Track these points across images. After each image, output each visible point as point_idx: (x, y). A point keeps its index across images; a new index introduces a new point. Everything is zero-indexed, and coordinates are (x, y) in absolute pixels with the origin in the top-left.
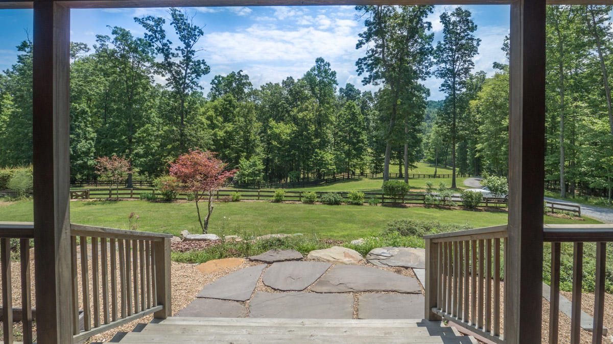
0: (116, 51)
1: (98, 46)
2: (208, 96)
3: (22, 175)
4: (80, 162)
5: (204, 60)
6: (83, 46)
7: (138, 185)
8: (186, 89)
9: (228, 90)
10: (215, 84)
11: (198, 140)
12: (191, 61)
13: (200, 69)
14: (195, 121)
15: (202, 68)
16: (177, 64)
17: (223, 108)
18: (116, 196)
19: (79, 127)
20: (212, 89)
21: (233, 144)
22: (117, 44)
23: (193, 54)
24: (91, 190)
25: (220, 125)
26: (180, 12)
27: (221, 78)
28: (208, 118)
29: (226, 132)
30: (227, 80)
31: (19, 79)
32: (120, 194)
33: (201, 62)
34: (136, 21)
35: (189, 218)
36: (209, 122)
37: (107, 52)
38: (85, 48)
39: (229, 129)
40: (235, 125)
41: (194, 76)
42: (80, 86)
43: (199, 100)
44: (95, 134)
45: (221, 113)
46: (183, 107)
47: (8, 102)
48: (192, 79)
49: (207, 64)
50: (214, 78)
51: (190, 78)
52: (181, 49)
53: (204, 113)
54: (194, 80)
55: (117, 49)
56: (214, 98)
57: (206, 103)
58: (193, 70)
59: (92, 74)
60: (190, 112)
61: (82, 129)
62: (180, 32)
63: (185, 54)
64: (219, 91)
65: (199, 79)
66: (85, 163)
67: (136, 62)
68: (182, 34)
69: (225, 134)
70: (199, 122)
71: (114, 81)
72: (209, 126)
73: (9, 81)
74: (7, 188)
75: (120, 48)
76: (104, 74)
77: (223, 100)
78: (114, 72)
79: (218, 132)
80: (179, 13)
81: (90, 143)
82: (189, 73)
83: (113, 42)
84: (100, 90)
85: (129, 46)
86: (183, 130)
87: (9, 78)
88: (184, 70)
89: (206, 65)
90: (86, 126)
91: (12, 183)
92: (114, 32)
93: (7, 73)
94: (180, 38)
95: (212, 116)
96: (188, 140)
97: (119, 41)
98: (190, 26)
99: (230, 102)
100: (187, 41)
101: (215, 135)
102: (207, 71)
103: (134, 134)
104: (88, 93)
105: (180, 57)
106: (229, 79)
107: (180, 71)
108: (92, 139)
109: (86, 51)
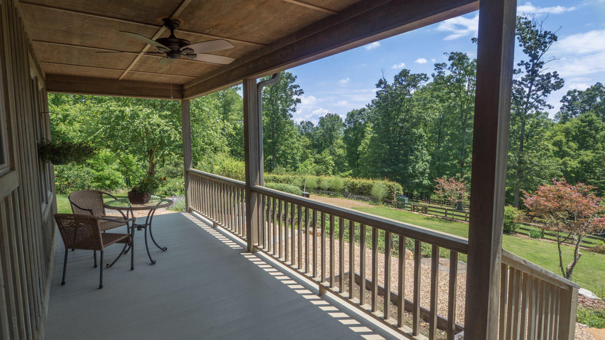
0: (452, 76)
1: (436, 74)
2: (556, 117)
3: (380, 186)
4: (417, 181)
5: (556, 72)
6: (423, 77)
7: (467, 209)
8: (529, 109)
9: (587, 108)
10: (567, 101)
11: (542, 169)
12: (537, 75)
13: (550, 84)
14: (539, 146)
15: (552, 82)
16: (519, 81)
17: (579, 131)
18: (451, 216)
19: (417, 149)
20: (562, 108)
21: (590, 179)
22: (453, 70)
23: (541, 67)
24: (429, 207)
25: (572, 153)
26: (526, 19)
27: (577, 93)
28: (555, 144)
29: (582, 162)
30: (587, 94)
31: (376, 111)
32: (455, 215)
33: (552, 74)
34: (473, 42)
35: (536, 257)
36: (556, 149)
37: (443, 79)
38: (425, 77)
39: (586, 159)
40: (597, 153)
41: (539, 93)
42: (420, 113)
43: (542, 121)
44: (430, 157)
45: (575, 139)
46: (523, 130)
47: (369, 129)
48: (538, 97)
49: (560, 77)
50: (566, 94)
51: (535, 96)
52: (525, 62)
53: (551, 138)
54: (540, 98)
55: (453, 74)
56: (565, 119)
57: (553, 125)
58: (540, 86)
59: (430, 101)
60: (533, 136)
61: (420, 151)
62: (525, 43)
63: (530, 69)
64: (572, 110)
65: (546, 96)
66: (421, 182)
67: (471, 85)
68: (527, 45)
69: (579, 166)
70: (544, 149)
71: (449, 106)
72: (556, 154)
73: (370, 113)
74: (370, 195)
75: (455, 73)
76: (440, 101)
77: (580, 122)
78: (450, 98)
79: (569, 162)
80: (524, 20)
81: (426, 165)
82: (534, 91)
83: (449, 69)
84: (436, 115)
85: (465, 69)
86: (522, 157)
87: (370, 111)
88: (527, 87)
89: (558, 78)
90: (422, 149)
91: (374, 191)
92: (451, 58)
93: (368, 107)
94: (524, 51)
95: (561, 141)
96: (527, 168)
97: (456, 66)
98: (539, 33)
99: (591, 123)
100: (533, 52)
101: (564, 164)
102: (559, 85)
103: (465, 158)
104: (425, 119)
105: (523, 72)
106: (591, 94)
107: (522, 89)
108: (427, 161)
109: (426, 81)
